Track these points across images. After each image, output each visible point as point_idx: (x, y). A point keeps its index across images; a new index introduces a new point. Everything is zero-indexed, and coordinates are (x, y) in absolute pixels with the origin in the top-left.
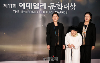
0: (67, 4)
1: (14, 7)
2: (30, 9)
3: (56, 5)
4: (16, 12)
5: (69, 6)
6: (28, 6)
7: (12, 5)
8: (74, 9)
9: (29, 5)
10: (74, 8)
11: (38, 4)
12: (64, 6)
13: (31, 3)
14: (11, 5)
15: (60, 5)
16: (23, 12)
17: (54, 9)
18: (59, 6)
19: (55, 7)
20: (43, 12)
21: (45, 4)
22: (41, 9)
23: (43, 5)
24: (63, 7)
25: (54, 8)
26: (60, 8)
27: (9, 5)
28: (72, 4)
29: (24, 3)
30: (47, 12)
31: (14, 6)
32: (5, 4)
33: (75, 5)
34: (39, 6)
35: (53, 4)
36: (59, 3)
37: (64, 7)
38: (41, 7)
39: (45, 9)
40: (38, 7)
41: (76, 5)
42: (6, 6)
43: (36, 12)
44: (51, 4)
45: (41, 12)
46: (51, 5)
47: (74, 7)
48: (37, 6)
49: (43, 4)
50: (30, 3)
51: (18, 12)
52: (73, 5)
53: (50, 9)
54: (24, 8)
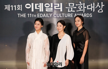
0: (91, 4)
1: (19, 9)
2: (40, 11)
3: (76, 5)
4: (21, 15)
5: (94, 7)
6: (37, 7)
7: (17, 7)
8: (101, 11)
9: (40, 6)
10: (101, 9)
11: (52, 4)
12: (88, 6)
13: (42, 4)
14: (15, 6)
15: (82, 5)
16: (32, 16)
17: (74, 11)
18: (80, 7)
19: (75, 8)
20: (58, 16)
21: (61, 4)
22: (55, 12)
23: (58, 6)
24: (86, 7)
25: (73, 9)
26: (81, 9)
27: (12, 6)
28: (98, 3)
29: (33, 4)
30: (64, 15)
31: (19, 7)
32: (6, 6)
33: (102, 6)
34: (53, 7)
35: (72, 5)
36: (80, 2)
37: (88, 9)
38: (55, 8)
39: (61, 11)
40: (52, 9)
41: (104, 5)
42: (8, 7)
43: (49, 15)
44: (69, 4)
45: (55, 15)
46: (70, 6)
47: (102, 7)
48: (50, 7)
49: (58, 4)
50: (40, 4)
51: (24, 15)
52: (100, 5)
53: (69, 11)
54: (33, 10)
